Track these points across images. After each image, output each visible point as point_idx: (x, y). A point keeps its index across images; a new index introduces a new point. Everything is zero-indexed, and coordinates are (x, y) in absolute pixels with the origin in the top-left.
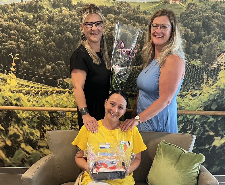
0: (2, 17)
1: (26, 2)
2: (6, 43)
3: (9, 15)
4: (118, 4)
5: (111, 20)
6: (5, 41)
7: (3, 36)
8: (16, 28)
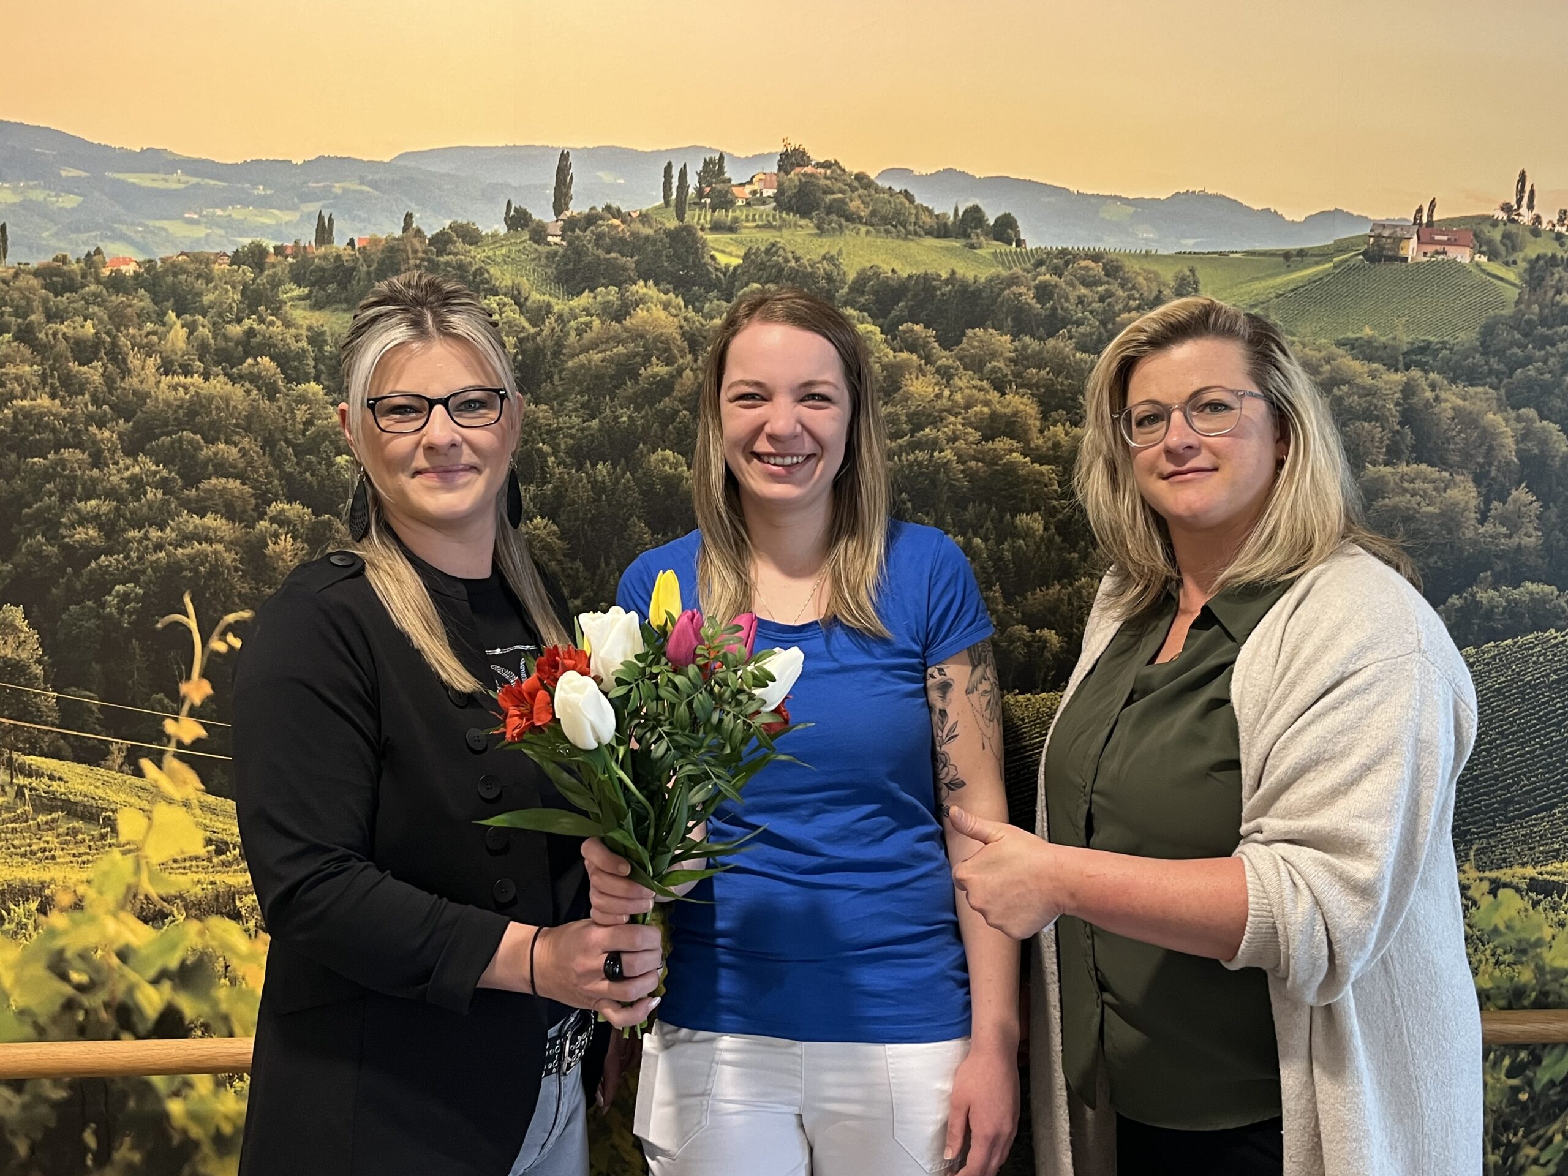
0: (150, 345)
1: (351, 243)
2: (155, 534)
3: (204, 332)
4: (1040, 263)
5: (994, 370)
6: (147, 519)
7: (131, 479)
8: (250, 423)
